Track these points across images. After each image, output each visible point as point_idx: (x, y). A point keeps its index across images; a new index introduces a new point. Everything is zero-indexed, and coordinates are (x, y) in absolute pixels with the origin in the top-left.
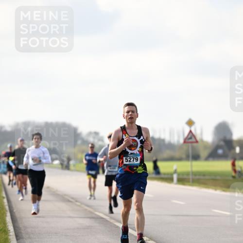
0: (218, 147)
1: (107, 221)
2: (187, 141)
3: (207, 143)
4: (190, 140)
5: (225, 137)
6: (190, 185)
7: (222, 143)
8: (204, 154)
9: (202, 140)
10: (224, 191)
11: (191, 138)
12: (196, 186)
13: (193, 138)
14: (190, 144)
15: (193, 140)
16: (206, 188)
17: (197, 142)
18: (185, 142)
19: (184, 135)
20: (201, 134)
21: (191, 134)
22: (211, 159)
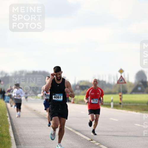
0: (138, 86)
1: (71, 131)
2: (119, 82)
3: (131, 83)
4: (121, 82)
5: (142, 80)
7: (141, 83)
8: (130, 90)
9: (128, 82)
11: (121, 80)
13: (123, 80)
14: (121, 84)
15: (123, 81)
16: (131, 110)
17: (125, 83)
18: (118, 83)
19: (117, 78)
20: (128, 78)
21: (121, 78)
22: (134, 93)
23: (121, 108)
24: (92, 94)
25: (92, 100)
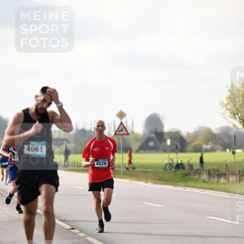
0: (149, 139)
2: (117, 133)
3: (139, 135)
4: (121, 133)
5: (156, 130)
6: (120, 178)
7: (153, 135)
8: (135, 146)
9: (133, 132)
10: (155, 183)
11: (122, 130)
12: (126, 178)
13: (124, 130)
14: (121, 136)
15: (124, 132)
16: (137, 180)
17: (128, 134)
18: (115, 134)
19: (115, 127)
20: (133, 125)
21: (122, 126)
22: (142, 151)
23: (122, 176)
24: (95, 150)
25: (96, 163)
